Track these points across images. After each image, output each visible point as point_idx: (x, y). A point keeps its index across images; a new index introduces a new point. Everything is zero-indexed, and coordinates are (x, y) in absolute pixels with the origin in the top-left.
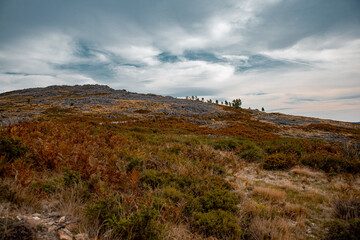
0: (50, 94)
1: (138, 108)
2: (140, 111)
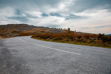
0: (9, 27)
1: (41, 31)
2: (42, 32)
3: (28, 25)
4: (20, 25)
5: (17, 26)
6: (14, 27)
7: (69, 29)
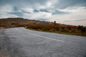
0: (9, 20)
1: (33, 23)
2: (34, 24)
3: (24, 19)
4: (18, 18)
5: (15, 19)
6: (12, 20)
7: (55, 22)
